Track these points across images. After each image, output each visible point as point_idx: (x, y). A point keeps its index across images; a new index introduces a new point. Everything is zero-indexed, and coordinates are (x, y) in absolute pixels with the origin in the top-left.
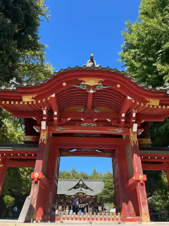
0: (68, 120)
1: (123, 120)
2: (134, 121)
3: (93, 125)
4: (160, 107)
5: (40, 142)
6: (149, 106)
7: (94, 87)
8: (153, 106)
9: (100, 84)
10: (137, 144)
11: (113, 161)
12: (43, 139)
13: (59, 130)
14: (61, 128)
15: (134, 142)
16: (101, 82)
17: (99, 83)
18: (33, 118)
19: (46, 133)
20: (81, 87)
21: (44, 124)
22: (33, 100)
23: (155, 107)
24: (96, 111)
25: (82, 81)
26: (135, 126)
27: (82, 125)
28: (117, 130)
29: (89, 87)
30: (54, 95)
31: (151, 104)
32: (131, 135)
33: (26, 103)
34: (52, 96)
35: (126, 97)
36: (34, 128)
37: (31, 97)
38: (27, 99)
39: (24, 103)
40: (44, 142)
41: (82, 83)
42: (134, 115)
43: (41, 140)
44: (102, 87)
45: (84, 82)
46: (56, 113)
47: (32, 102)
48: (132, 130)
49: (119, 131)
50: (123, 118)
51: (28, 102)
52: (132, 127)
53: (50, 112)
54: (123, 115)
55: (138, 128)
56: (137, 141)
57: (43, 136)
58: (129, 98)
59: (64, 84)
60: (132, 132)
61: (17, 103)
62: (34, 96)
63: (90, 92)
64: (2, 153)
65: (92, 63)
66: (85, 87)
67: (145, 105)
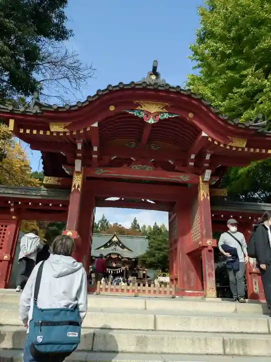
0: (112, 159)
1: (192, 164)
2: (207, 165)
3: (148, 168)
4: (246, 150)
5: (73, 189)
6: (231, 147)
7: (156, 115)
8: (237, 148)
9: (165, 110)
10: (209, 198)
11: (170, 217)
12: (77, 185)
13: (100, 172)
14: (102, 170)
15: (204, 195)
16: (166, 107)
17: (162, 109)
18: (62, 153)
19: (81, 176)
20: (136, 113)
21: (78, 165)
22: (66, 130)
23: (240, 149)
24: (153, 147)
25: (138, 105)
26: (208, 174)
27: (133, 167)
28: (182, 177)
29: (148, 114)
30: (96, 125)
31: (234, 144)
32: (201, 185)
33: (55, 134)
34: (92, 126)
35: (200, 132)
36: (63, 167)
37: (63, 125)
38: (56, 128)
39: (52, 133)
40: (79, 189)
41: (139, 108)
42: (208, 157)
43: (75, 186)
44: (166, 116)
45: (141, 107)
46: (95, 149)
47: (65, 133)
48: (203, 179)
49: (184, 178)
50: (192, 161)
51: (58, 133)
52: (203, 173)
53: (88, 146)
54: (193, 157)
55: (212, 175)
56: (208, 193)
57: (77, 181)
58: (204, 134)
59: (112, 108)
60: (203, 182)
61: (41, 132)
62: (68, 124)
63: (149, 122)
64: (15, 201)
65: (154, 77)
66: (142, 115)
67: (225, 145)
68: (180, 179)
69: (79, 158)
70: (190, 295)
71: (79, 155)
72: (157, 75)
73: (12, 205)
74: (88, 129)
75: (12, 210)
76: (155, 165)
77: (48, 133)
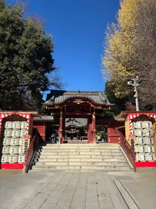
1: (90, 110)
2: (94, 110)
3: (79, 111)
4: (102, 109)
5: (60, 119)
6: (98, 108)
10: (95, 119)
14: (67, 113)
15: (93, 118)
16: (82, 100)
19: (62, 115)
21: (61, 113)
23: (100, 109)
25: (75, 100)
26: (94, 113)
27: (75, 111)
29: (78, 102)
30: (66, 105)
32: (93, 115)
35: (90, 105)
36: (57, 113)
37: (58, 106)
39: (55, 108)
40: (62, 118)
44: (82, 102)
46: (65, 108)
53: (63, 108)
54: (90, 108)
58: (91, 106)
59: (69, 101)
61: (53, 108)
63: (78, 104)
64: (45, 121)
66: (76, 102)
70: (91, 142)
71: (61, 110)
72: (79, 92)
75: (44, 123)
76: (81, 110)
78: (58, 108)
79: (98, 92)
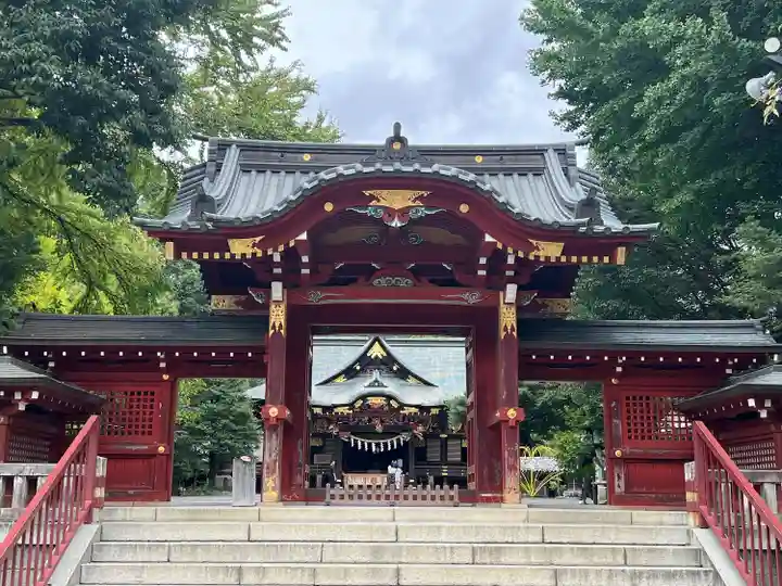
0: (337, 267)
1: (482, 273)
2: (510, 273)
3: (405, 283)
4: (563, 259)
5: (271, 332)
6: (537, 257)
7: (403, 212)
8: (548, 258)
9: (418, 203)
10: (515, 334)
12: (277, 325)
13: (316, 297)
14: (320, 294)
15: (506, 329)
16: (420, 198)
17: (414, 201)
18: (245, 264)
19: (283, 307)
20: (369, 212)
21: (277, 290)
22: (256, 249)
23: (553, 260)
24: (412, 240)
25: (372, 197)
26: (511, 291)
27: (376, 282)
28: (466, 296)
29: (390, 212)
30: (304, 236)
31: (541, 253)
32: (503, 309)
33: (238, 258)
34: (298, 238)
35: (482, 234)
36: (250, 291)
37: (249, 241)
38: (240, 248)
39: (233, 256)
40: (282, 331)
41: (374, 203)
43: (274, 327)
44: (423, 212)
45: (379, 201)
46: (305, 259)
48: (504, 299)
49: (471, 298)
50: (482, 267)
51: (243, 255)
52: (503, 289)
53: (291, 256)
54: (483, 261)
55: (518, 294)
56: (515, 326)
57: (278, 316)
58: (488, 238)
59: (329, 207)
60: (505, 303)
61: (217, 256)
62: (258, 239)
63: (393, 225)
64: (169, 351)
65: (397, 146)
66: (381, 213)
67: (526, 254)
68: (462, 299)
69: (277, 278)
70: (488, 500)
71: (277, 271)
72: (402, 141)
73: (163, 356)
74: (292, 244)
75: (163, 365)
76: (416, 274)
77: (227, 256)
78: (254, 254)
79: (539, 151)
